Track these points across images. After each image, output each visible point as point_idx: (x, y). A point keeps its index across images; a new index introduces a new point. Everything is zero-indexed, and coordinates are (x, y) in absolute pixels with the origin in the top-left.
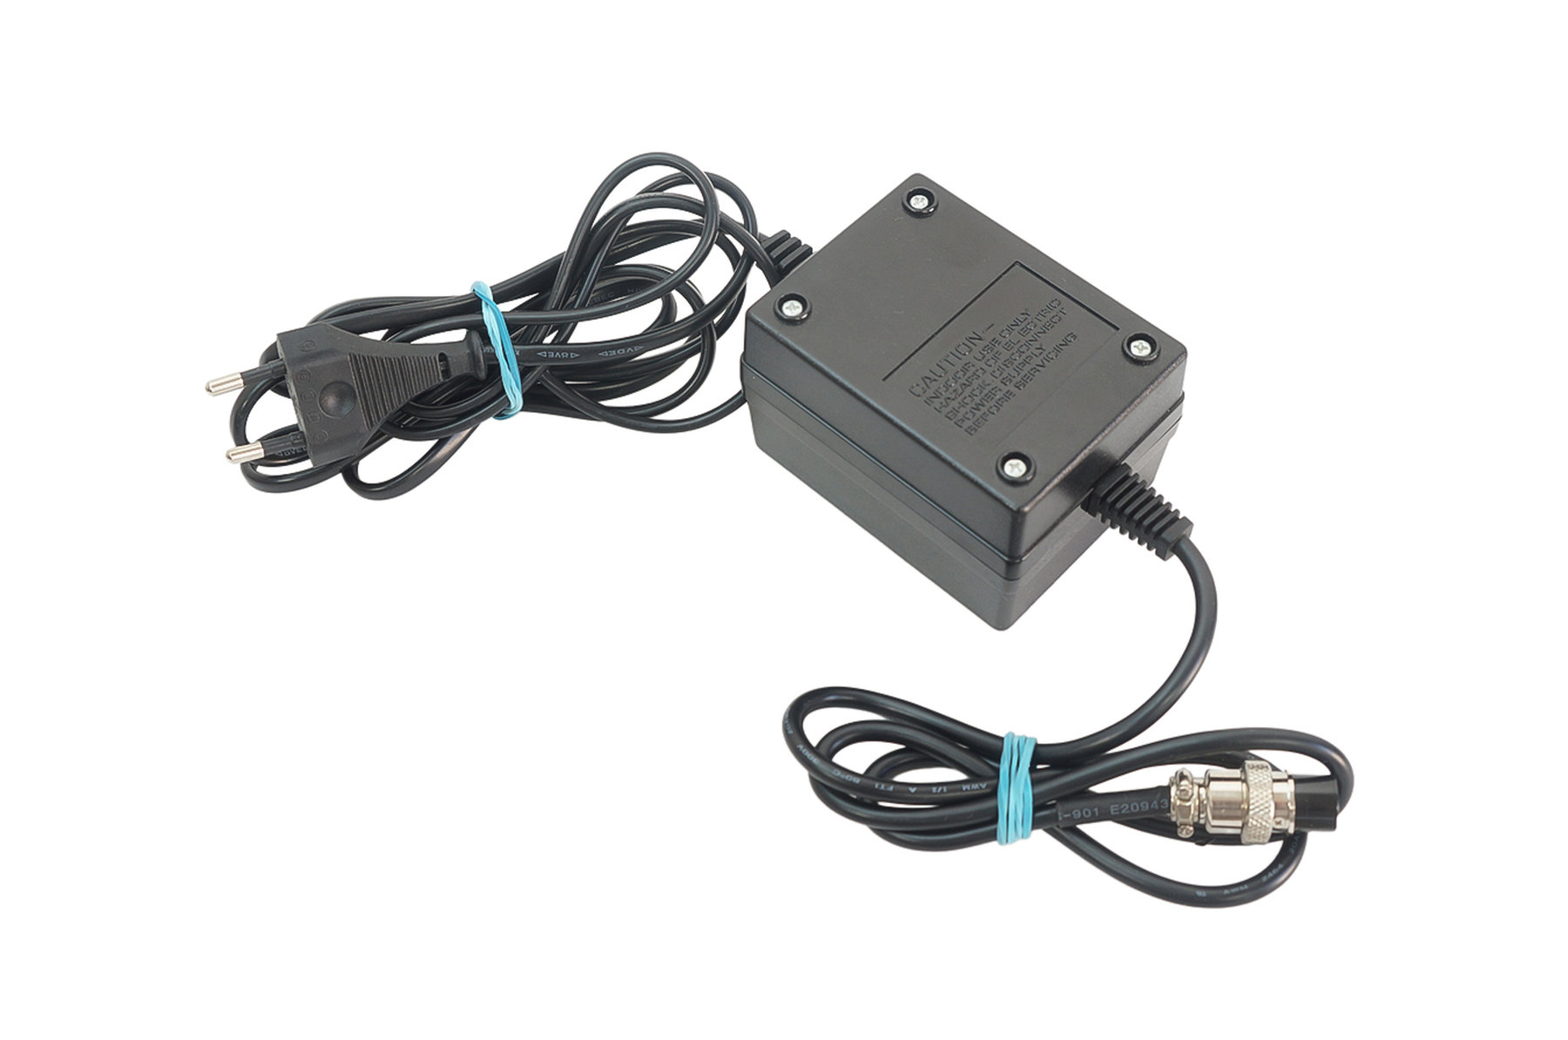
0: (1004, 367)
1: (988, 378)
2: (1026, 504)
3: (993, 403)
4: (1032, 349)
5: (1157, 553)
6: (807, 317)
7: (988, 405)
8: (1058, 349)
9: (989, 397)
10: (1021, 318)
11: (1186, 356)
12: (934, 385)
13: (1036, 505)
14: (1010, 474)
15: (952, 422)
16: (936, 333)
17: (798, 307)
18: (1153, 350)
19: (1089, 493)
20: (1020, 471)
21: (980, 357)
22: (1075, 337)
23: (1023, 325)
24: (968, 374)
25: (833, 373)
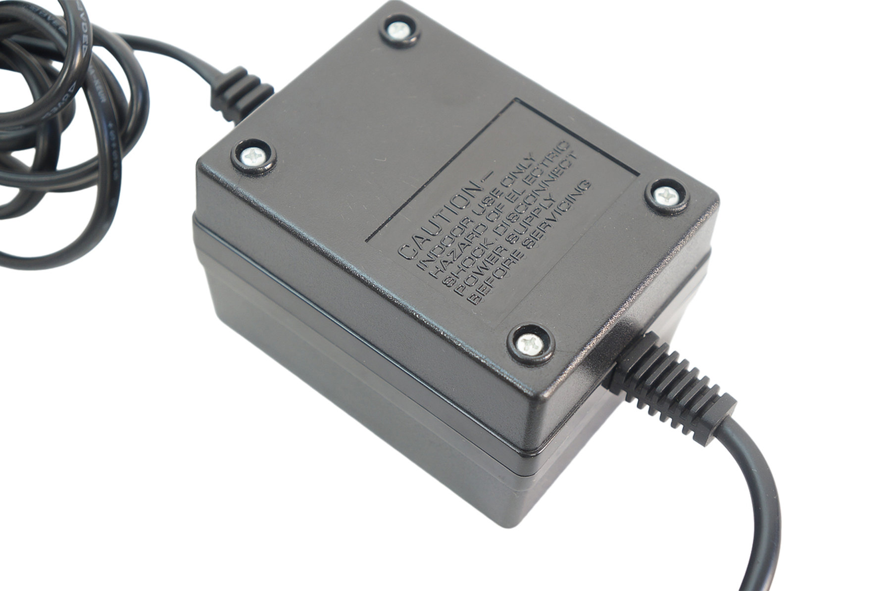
0: (508, 222)
1: (490, 236)
2: (546, 389)
3: (498, 265)
4: (540, 200)
5: (695, 438)
6: (271, 168)
7: (492, 268)
8: (570, 200)
9: (492, 259)
10: (525, 164)
11: (719, 203)
12: (427, 246)
13: (557, 389)
14: (525, 352)
15: (451, 290)
16: (427, 183)
17: (260, 155)
18: (681, 198)
19: (611, 368)
20: (537, 347)
21: (479, 210)
22: (589, 185)
23: (528, 172)
24: (467, 232)
25: (305, 234)
